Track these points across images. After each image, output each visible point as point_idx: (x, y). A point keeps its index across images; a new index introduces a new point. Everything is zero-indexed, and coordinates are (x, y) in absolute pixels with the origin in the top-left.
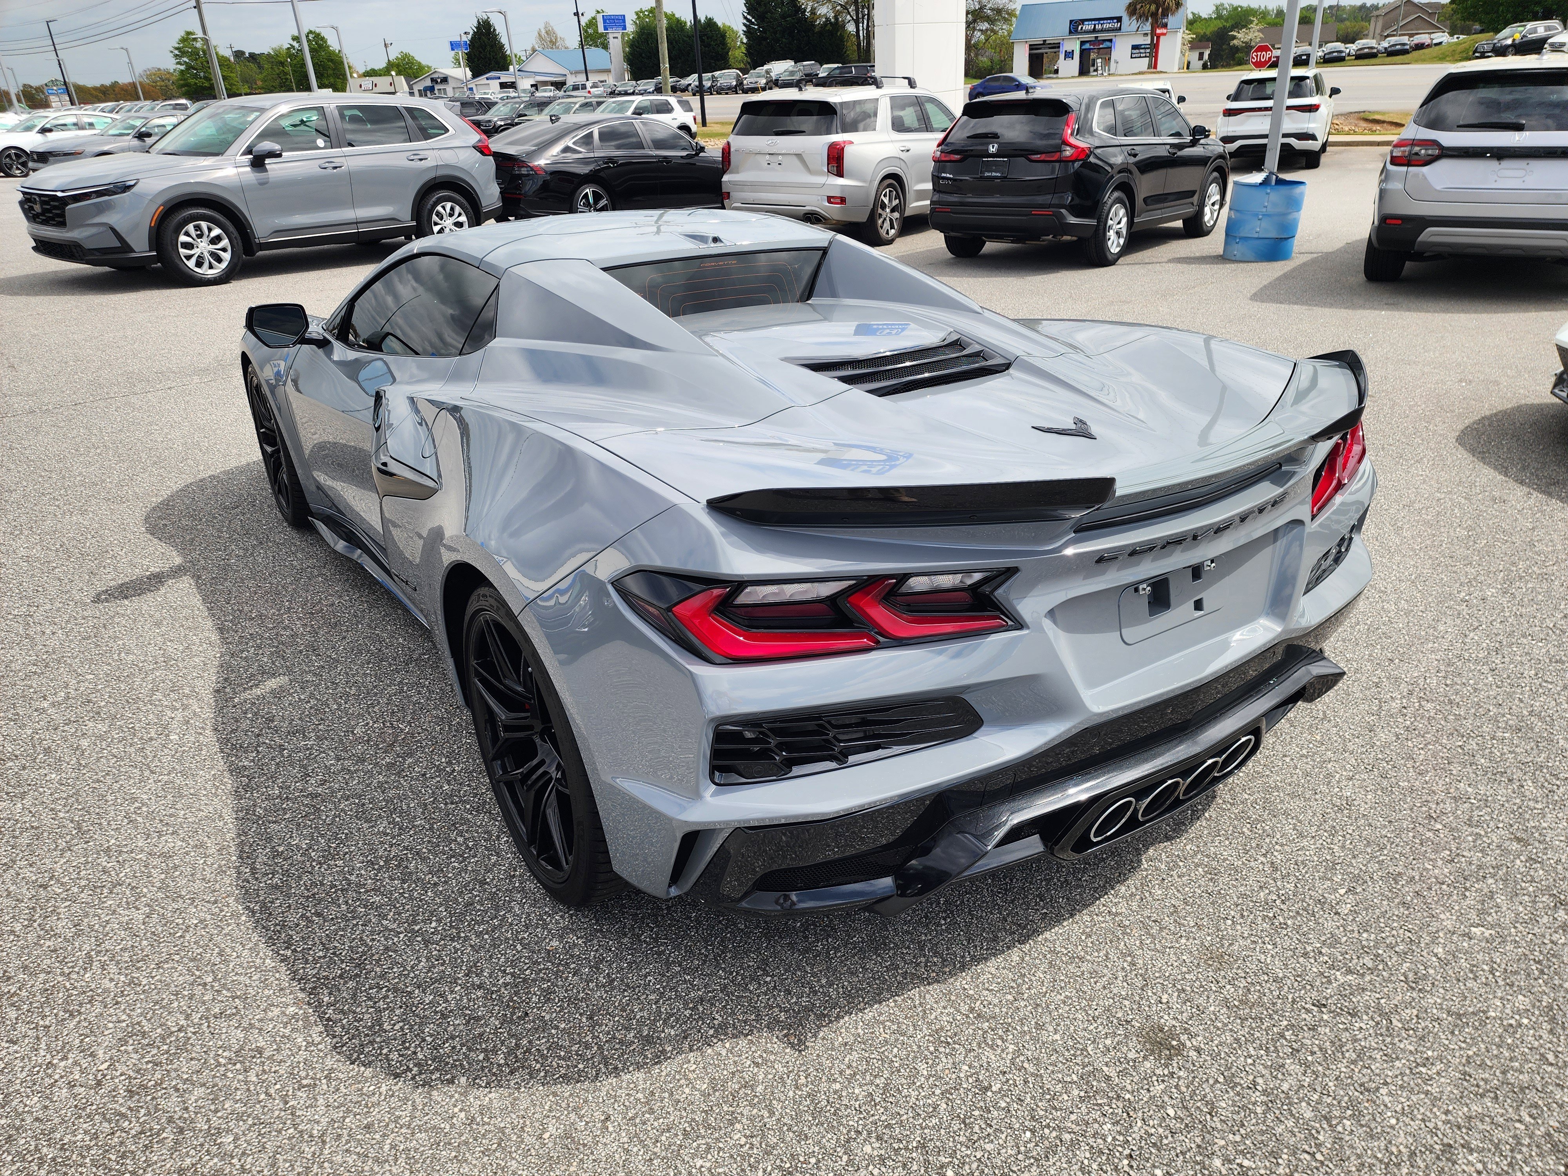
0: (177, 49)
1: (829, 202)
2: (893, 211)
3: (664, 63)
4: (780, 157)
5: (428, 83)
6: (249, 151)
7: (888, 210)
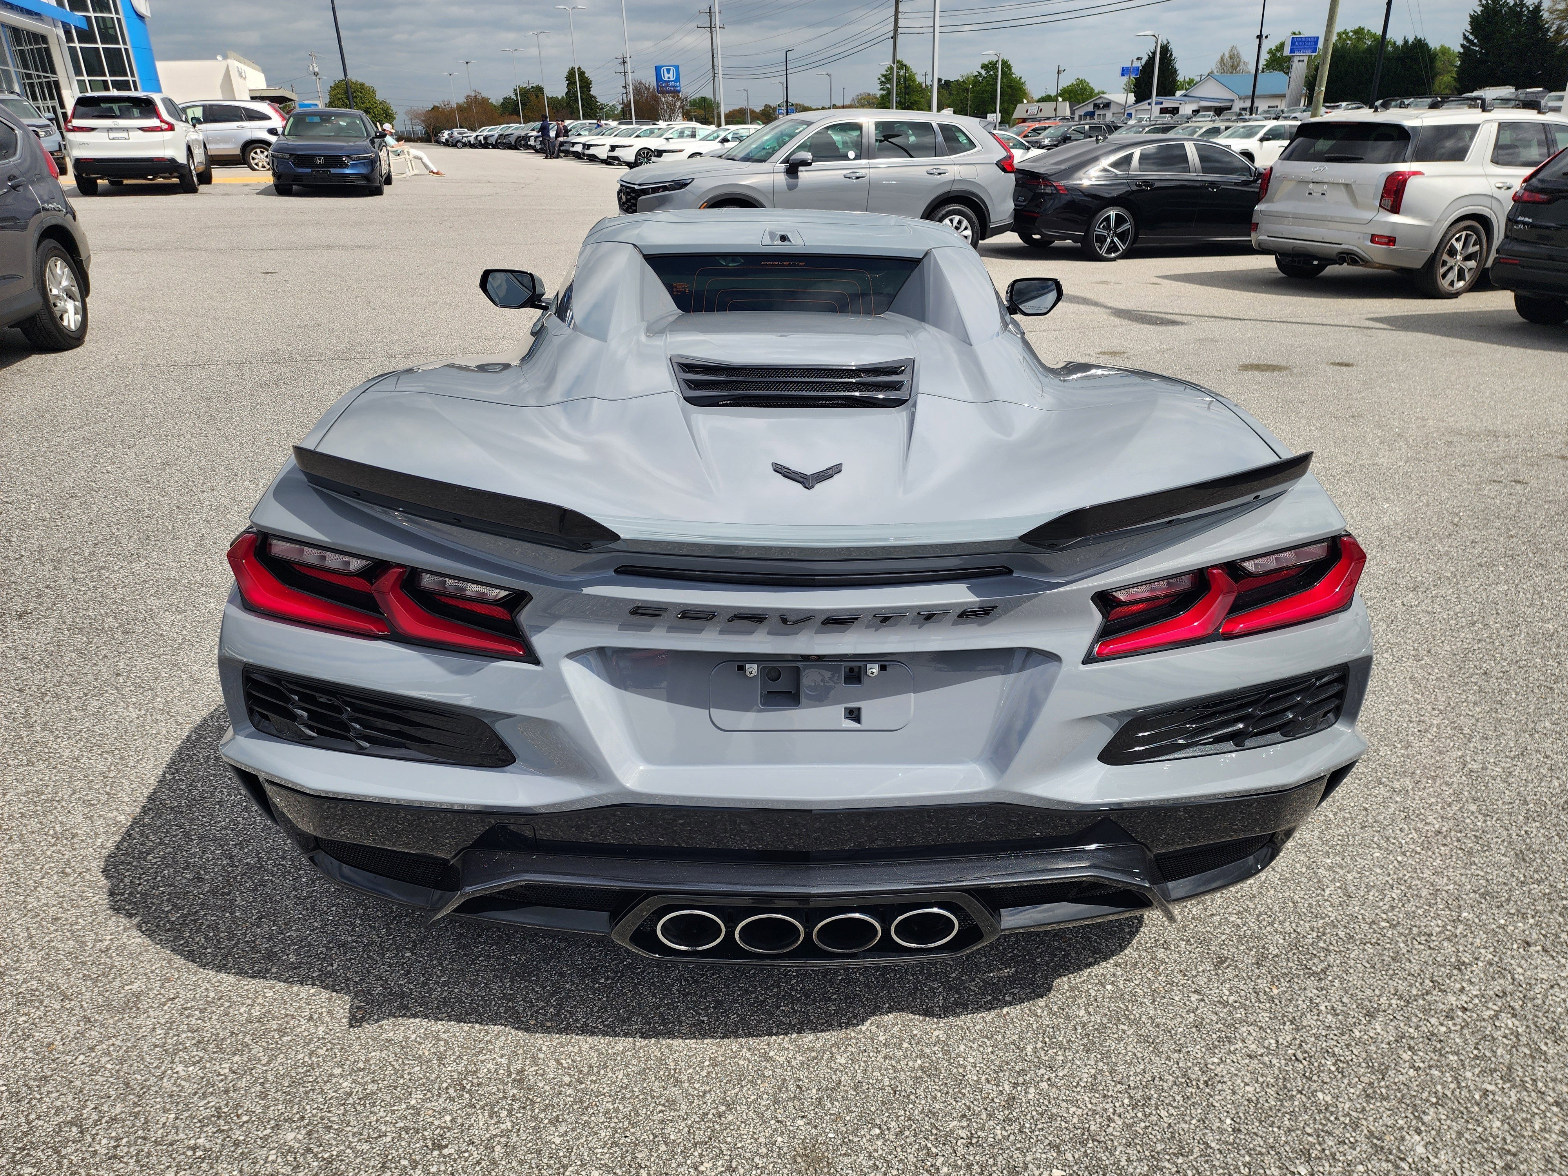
0: (883, 76)
1: (1372, 241)
2: (1467, 258)
3: (1320, 86)
4: (1325, 187)
5: (1090, 108)
6: (786, 161)
7: (1458, 257)
